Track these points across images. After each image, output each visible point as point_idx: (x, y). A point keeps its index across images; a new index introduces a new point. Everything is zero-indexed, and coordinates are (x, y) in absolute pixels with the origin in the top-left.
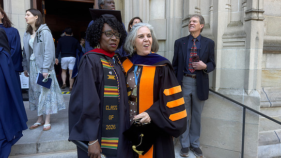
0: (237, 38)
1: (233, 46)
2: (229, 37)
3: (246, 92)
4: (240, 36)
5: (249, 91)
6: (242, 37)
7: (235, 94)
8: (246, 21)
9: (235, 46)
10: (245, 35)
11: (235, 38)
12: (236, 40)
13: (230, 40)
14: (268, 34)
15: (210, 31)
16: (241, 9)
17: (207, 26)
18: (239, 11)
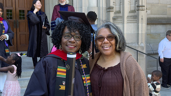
1: (132, 22)
2: (130, 18)
3: (138, 44)
8: (137, 10)
10: (137, 17)
12: (133, 19)
14: (151, 14)
15: (121, 15)
16: (135, 4)
17: (119, 12)
18: (134, 5)
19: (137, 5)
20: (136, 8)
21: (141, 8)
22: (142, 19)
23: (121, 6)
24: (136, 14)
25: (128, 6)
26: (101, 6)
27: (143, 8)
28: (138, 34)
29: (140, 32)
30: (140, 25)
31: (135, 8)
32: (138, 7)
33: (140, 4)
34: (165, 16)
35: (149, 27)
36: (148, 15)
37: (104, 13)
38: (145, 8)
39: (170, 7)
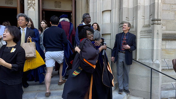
0: (147, 33)
1: (145, 37)
2: (143, 32)
3: (152, 61)
4: (149, 32)
5: (154, 60)
6: (150, 33)
7: (147, 62)
8: (152, 24)
9: (147, 37)
10: (151, 32)
11: (146, 33)
12: (147, 34)
13: (144, 34)
14: (167, 30)
15: (134, 29)
17: (132, 27)
18: (148, 20)
19: (151, 19)
20: (151, 22)
21: (156, 22)
22: (158, 34)
23: (134, 21)
24: (150, 28)
25: (142, 20)
26: (114, 22)
27: (159, 21)
28: (153, 50)
29: (155, 48)
30: (155, 40)
32: (153, 21)
33: (156, 17)
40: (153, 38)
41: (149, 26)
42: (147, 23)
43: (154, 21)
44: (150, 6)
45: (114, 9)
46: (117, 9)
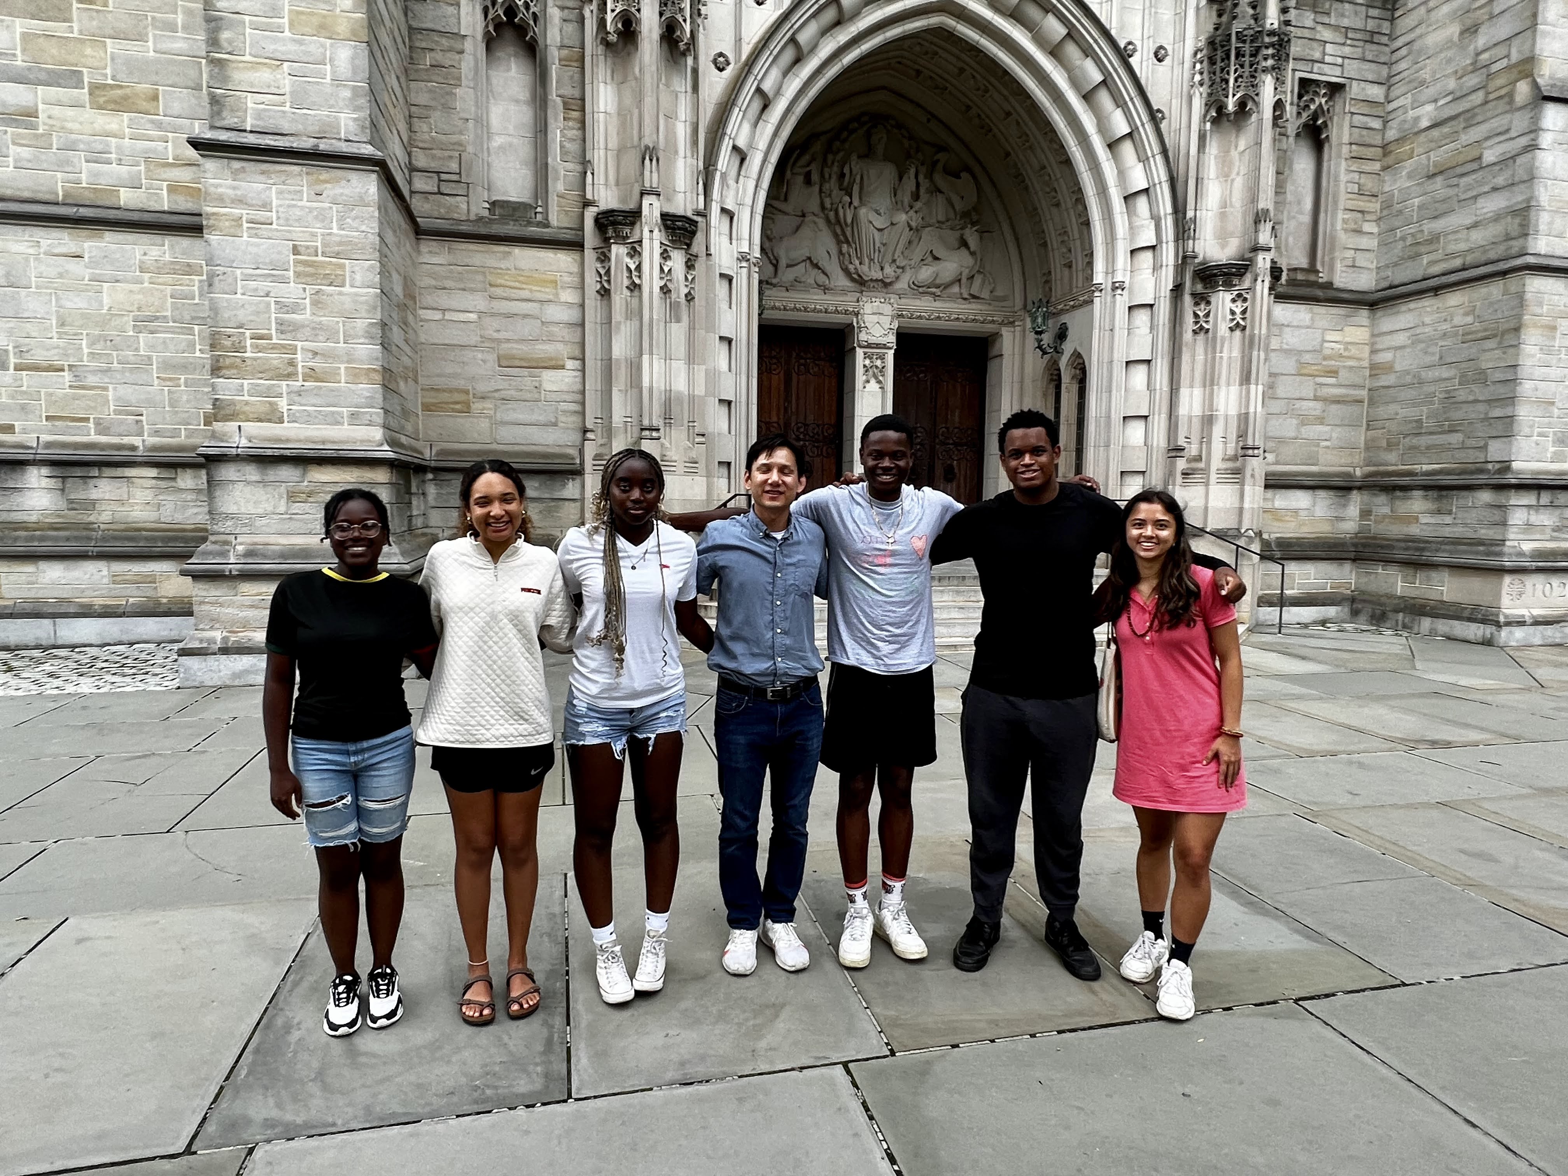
0: (1232, 474)
1: (1227, 483)
2: (1223, 472)
4: (1235, 471)
6: (1238, 474)
8: (1241, 456)
9: (1230, 483)
10: (1240, 472)
11: (1229, 474)
12: (1230, 476)
13: (1224, 476)
14: (1277, 463)
15: (1202, 465)
16: (1237, 442)
17: (1198, 458)
18: (1234, 445)
19: (1241, 444)
20: (1240, 451)
21: (1250, 452)
22: (1253, 476)
23: (1204, 446)
24: (1238, 464)
25: (1221, 446)
26: (1155, 444)
27: (1256, 451)
28: (1241, 510)
29: (1247, 505)
30: (1247, 488)
31: (1237, 450)
33: (1250, 443)
34: (1314, 469)
35: (1270, 493)
36: (1268, 464)
37: (1160, 460)
38: (1261, 451)
39: (1327, 447)
40: (1242, 483)
41: (1235, 458)
42: (1231, 452)
43: (1246, 450)
44: (1239, 416)
45: (1156, 417)
46: (1164, 416)
